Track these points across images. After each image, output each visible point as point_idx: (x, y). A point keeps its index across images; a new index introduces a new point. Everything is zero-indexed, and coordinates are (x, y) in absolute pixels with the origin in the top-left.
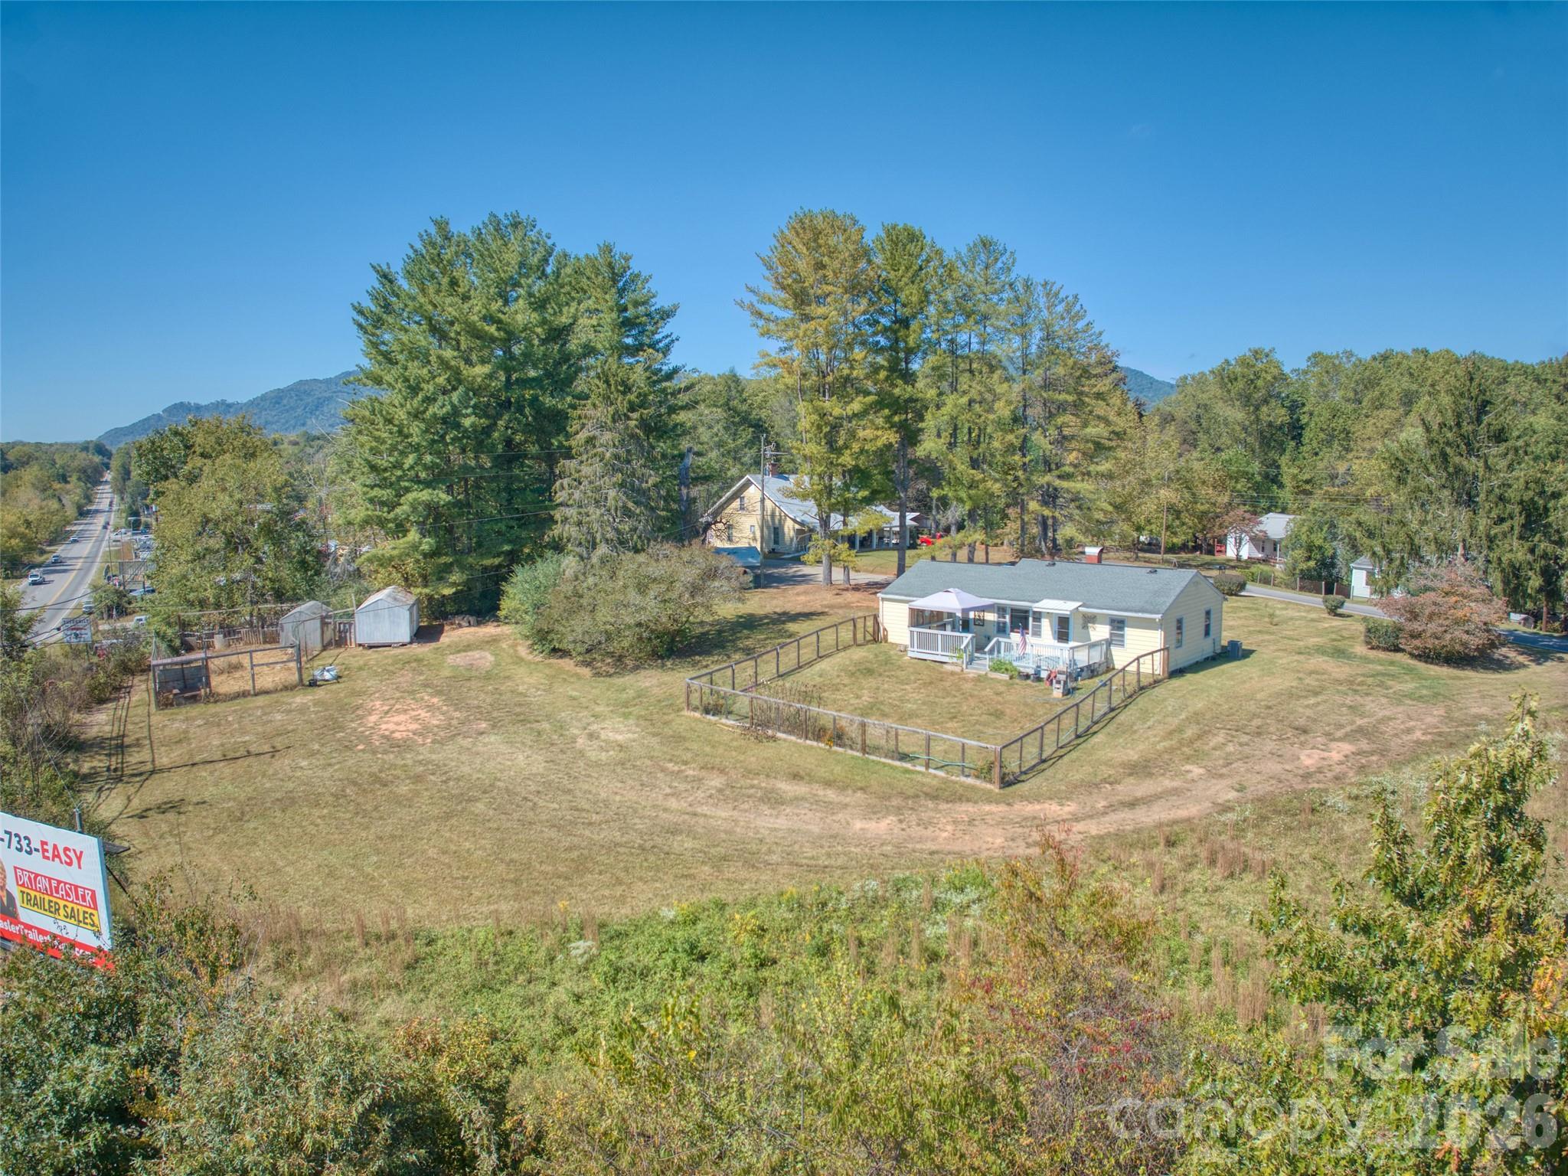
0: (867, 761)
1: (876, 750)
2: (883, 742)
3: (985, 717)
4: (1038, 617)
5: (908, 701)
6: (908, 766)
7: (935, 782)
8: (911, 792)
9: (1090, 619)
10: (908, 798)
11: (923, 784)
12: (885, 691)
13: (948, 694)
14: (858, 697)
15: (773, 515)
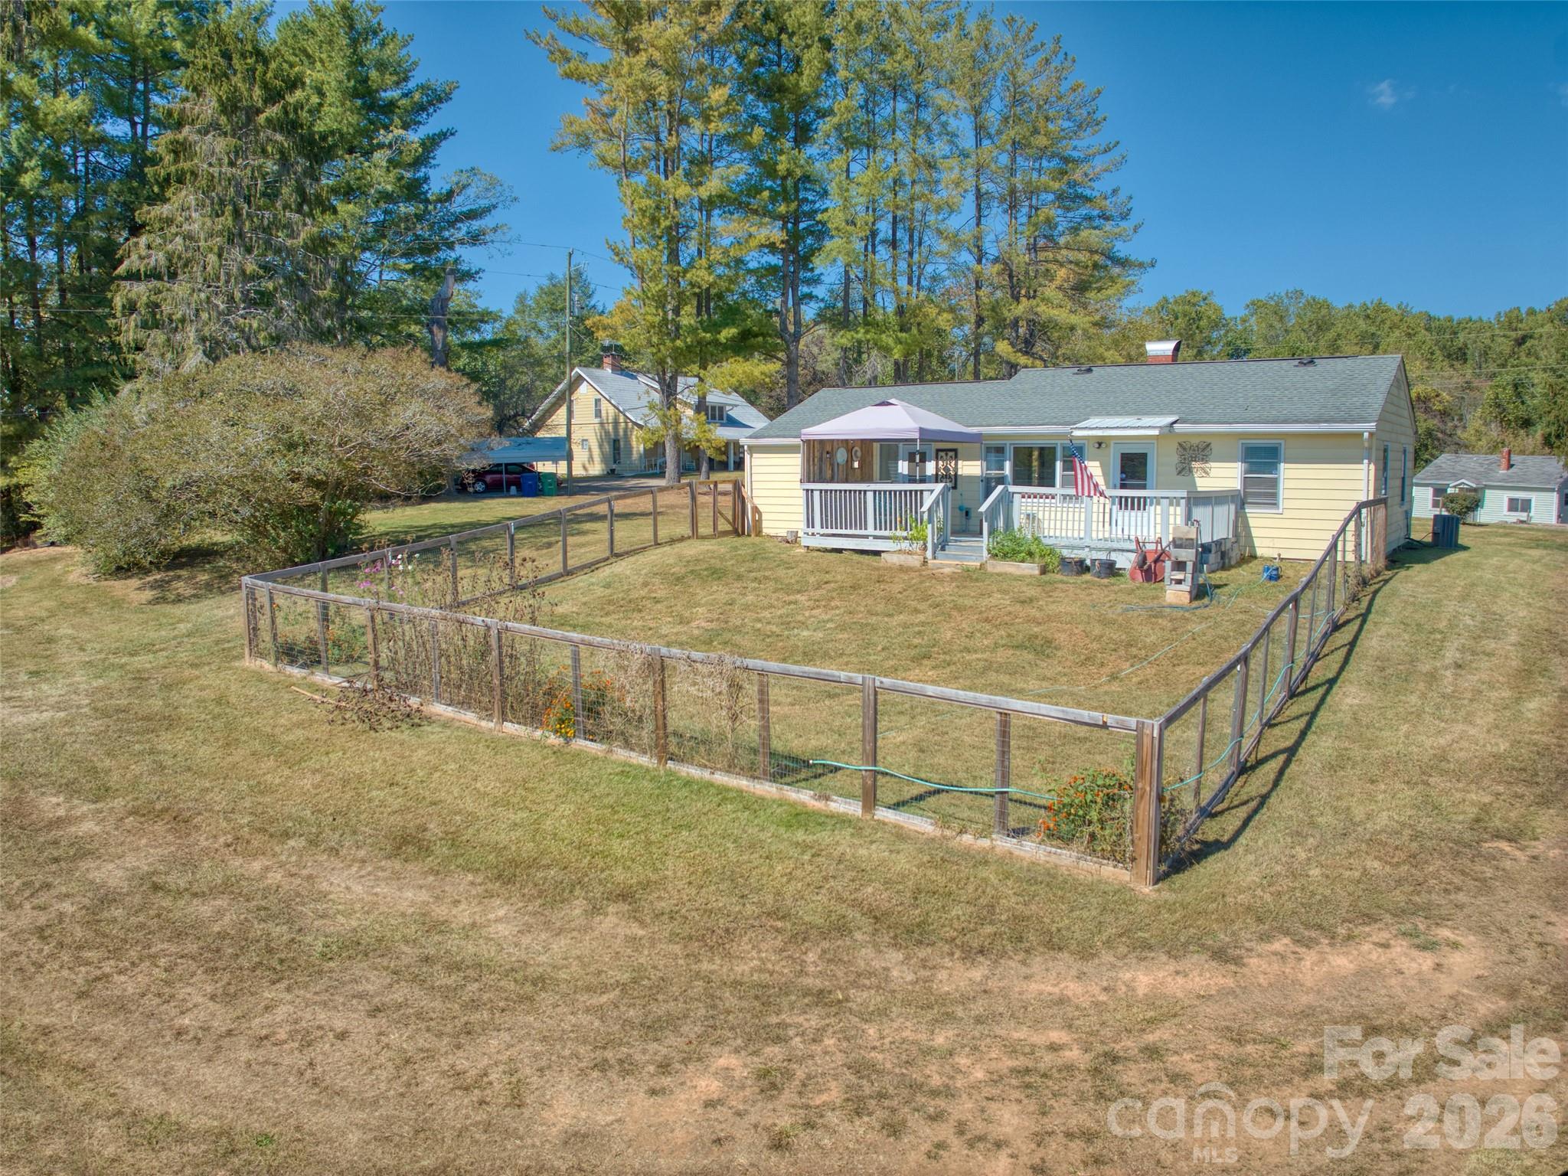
0: (666, 785)
1: (700, 746)
2: (719, 720)
3: (1002, 656)
4: (1074, 454)
5: (803, 625)
6: (803, 796)
7: (903, 862)
8: (813, 910)
9: (1196, 452)
10: (801, 937)
11: (861, 874)
12: (746, 607)
13: (901, 607)
14: (683, 621)
15: (616, 423)
